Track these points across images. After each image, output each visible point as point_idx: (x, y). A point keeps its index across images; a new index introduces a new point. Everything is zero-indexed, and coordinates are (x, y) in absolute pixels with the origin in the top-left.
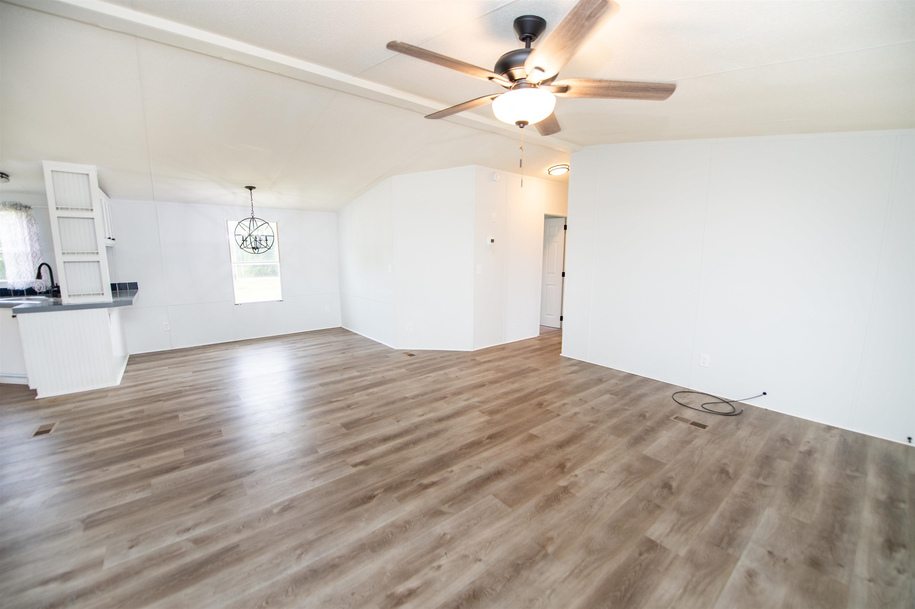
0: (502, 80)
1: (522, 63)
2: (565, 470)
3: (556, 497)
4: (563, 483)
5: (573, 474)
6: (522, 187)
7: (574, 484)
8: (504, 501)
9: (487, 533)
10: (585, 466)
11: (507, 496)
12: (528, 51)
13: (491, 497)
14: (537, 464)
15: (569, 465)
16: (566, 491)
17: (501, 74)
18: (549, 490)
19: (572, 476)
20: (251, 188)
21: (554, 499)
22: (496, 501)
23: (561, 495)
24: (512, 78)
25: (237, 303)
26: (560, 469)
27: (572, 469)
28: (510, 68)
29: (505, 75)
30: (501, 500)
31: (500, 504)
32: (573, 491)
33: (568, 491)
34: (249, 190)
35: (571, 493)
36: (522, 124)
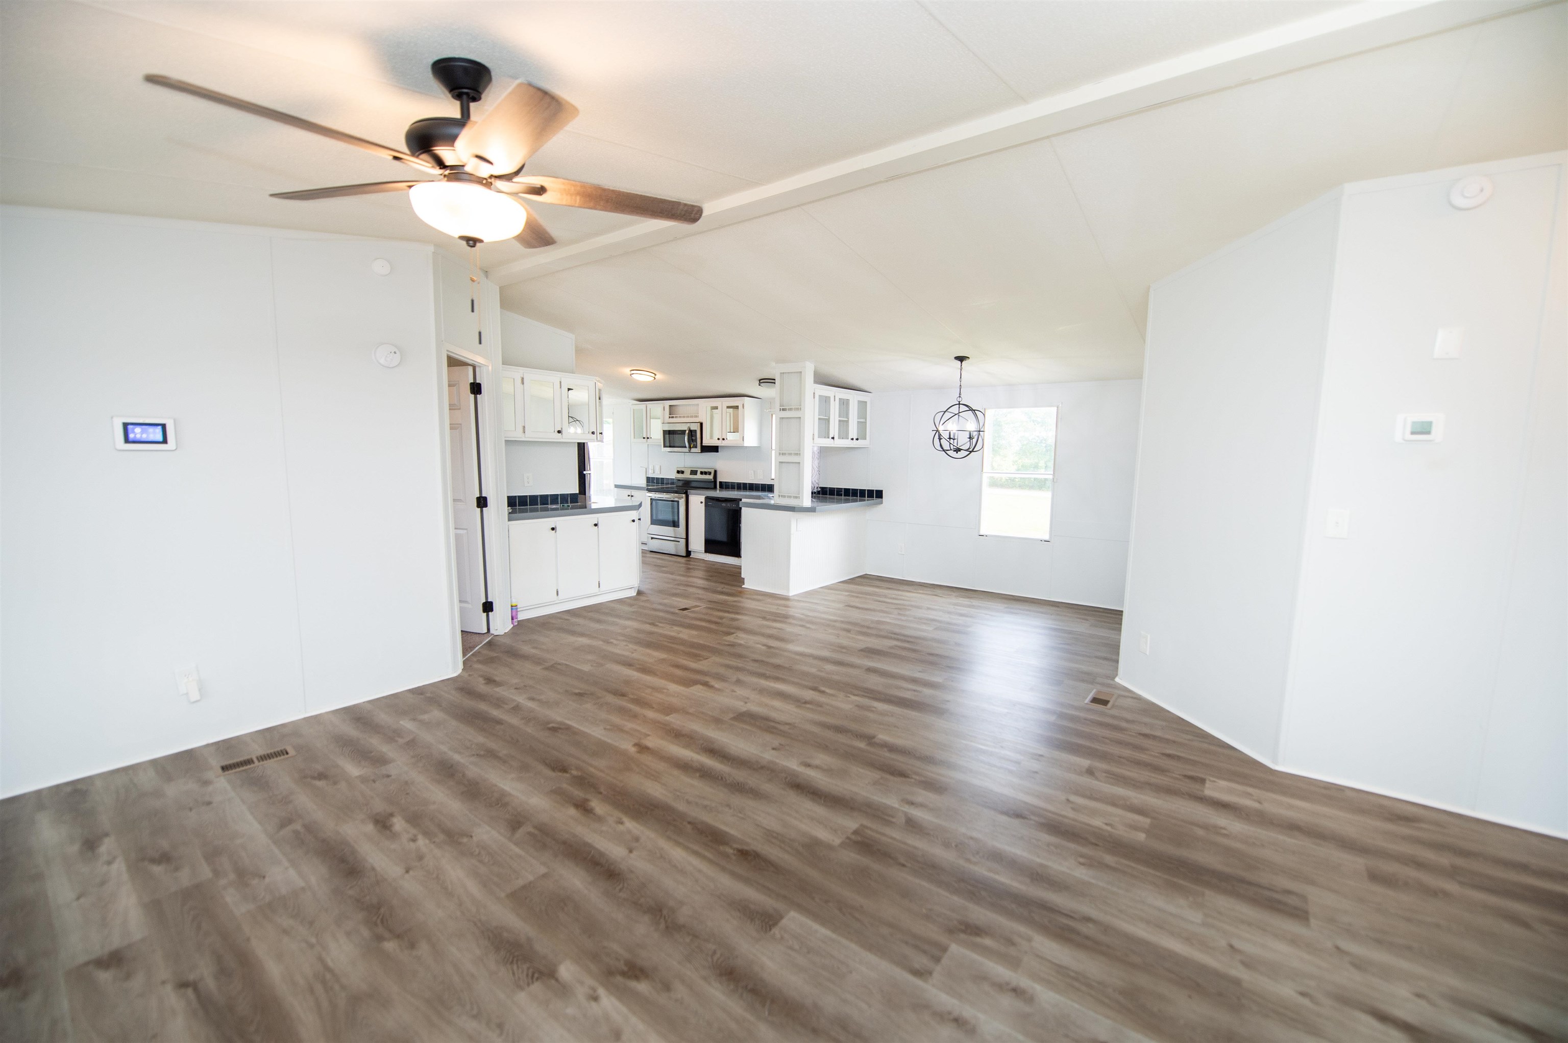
0: (422, 165)
1: (451, 140)
2: (619, 979)
4: (568, 971)
6: (480, 343)
12: (464, 120)
15: (642, 985)
16: (542, 974)
17: (417, 154)
19: (596, 989)
20: (961, 359)
21: (517, 953)
23: (527, 965)
24: (440, 163)
25: (981, 533)
26: (624, 968)
28: (435, 146)
29: (424, 156)
34: (960, 362)
36: (472, 242)
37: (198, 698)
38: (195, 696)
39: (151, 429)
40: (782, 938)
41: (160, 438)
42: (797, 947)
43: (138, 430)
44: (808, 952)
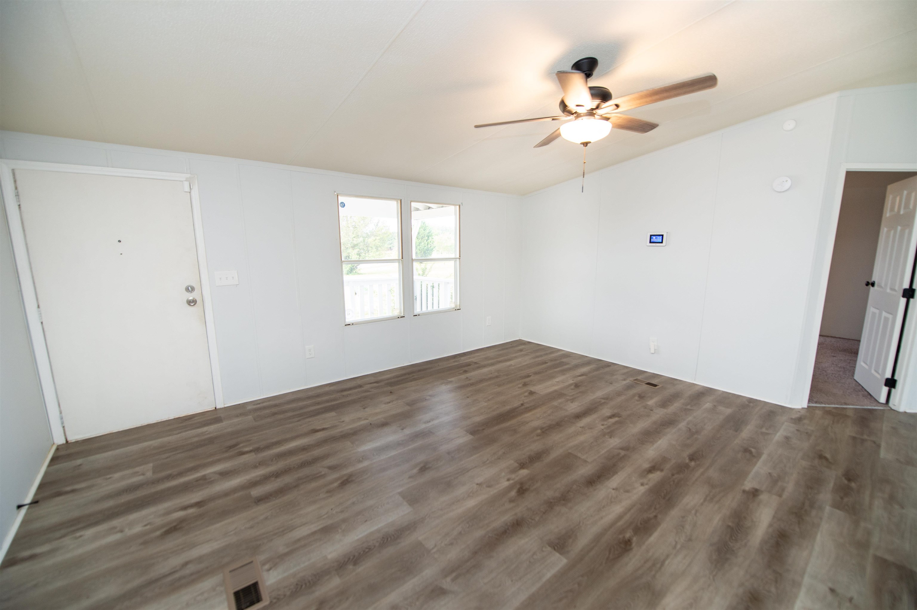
2: (518, 486)
3: (532, 459)
4: (524, 472)
5: (511, 482)
7: (514, 471)
8: (576, 457)
9: (582, 438)
10: (495, 491)
11: (575, 461)
13: (589, 460)
14: (549, 494)
15: (513, 493)
16: (522, 465)
18: (538, 466)
19: (513, 479)
21: (534, 459)
22: (583, 457)
23: (528, 461)
26: (524, 488)
27: (510, 488)
30: (580, 458)
31: (579, 455)
32: (516, 465)
33: (521, 465)
35: (518, 463)
36: (586, 144)
37: (653, 352)
38: (653, 351)
39: (658, 237)
40: (543, 551)
41: (661, 241)
42: (535, 557)
43: (654, 238)
44: (530, 562)
